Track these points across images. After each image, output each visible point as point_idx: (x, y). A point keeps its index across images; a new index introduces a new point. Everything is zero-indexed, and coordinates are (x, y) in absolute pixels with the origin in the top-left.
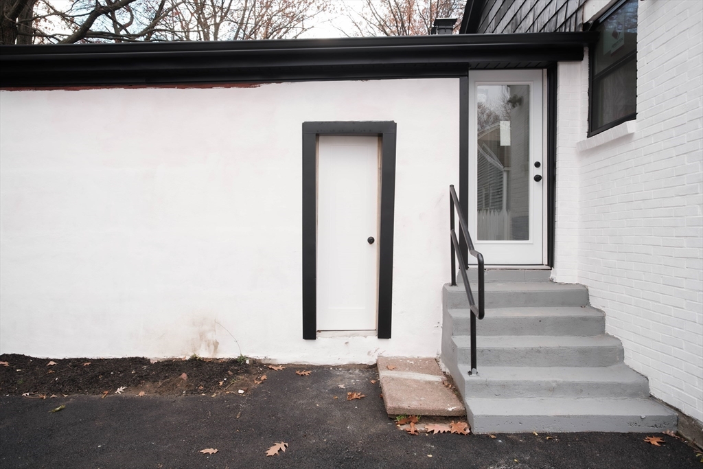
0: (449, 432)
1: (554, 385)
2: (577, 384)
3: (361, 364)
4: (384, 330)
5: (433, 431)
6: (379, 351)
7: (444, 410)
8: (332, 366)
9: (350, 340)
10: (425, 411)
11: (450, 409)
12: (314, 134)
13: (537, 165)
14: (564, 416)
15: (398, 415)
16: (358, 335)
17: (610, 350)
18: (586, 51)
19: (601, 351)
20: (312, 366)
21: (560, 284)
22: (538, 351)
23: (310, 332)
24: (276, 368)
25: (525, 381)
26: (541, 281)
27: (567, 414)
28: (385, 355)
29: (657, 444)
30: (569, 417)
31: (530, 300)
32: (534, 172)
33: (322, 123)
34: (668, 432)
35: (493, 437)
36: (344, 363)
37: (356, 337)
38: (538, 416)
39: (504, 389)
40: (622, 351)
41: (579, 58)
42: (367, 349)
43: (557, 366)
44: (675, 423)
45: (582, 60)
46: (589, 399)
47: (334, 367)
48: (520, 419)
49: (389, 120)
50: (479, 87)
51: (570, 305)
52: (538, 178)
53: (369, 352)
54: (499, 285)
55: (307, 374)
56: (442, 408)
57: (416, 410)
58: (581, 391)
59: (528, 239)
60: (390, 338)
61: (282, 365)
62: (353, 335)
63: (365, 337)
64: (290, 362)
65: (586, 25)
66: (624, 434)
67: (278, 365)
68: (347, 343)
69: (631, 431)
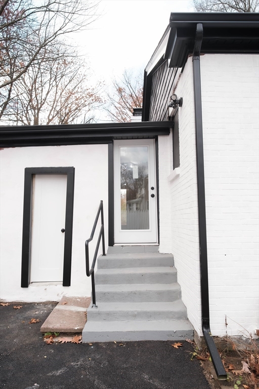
0: (70, 342)
1: (136, 313)
2: (148, 312)
3: (53, 302)
4: (67, 282)
5: (61, 342)
6: (64, 294)
7: (73, 329)
8: (36, 303)
9: (47, 287)
10: (62, 329)
11: (76, 328)
12: (31, 174)
13: (153, 188)
14: (132, 332)
15: (46, 332)
16: (52, 285)
17: (174, 292)
18: (171, 130)
19: (169, 292)
20: (26, 303)
21: (162, 254)
22: (135, 293)
23: (25, 283)
24: (4, 305)
25: (120, 311)
26: (153, 252)
27: (133, 330)
28: (67, 296)
29: (177, 347)
30: (134, 332)
31: (142, 263)
32: (151, 192)
33: (35, 168)
34: (187, 340)
35: (90, 344)
36: (44, 301)
37: (51, 286)
38: (118, 332)
39: (109, 316)
40: (180, 293)
41: (168, 134)
42: (57, 292)
43: (145, 301)
44: (192, 334)
45: (169, 135)
46: (155, 321)
47: (38, 304)
48: (108, 334)
49: (71, 166)
50: (121, 148)
51: (165, 266)
52: (153, 196)
53: (58, 294)
54: (130, 255)
55: (19, 308)
56: (71, 327)
57: (56, 329)
58: (151, 316)
59: (149, 229)
60: (70, 285)
61: (9, 303)
62: (50, 285)
63: (56, 285)
64: (13, 301)
65: (169, 117)
66: (164, 342)
67: (6, 303)
68: (46, 289)
69: (169, 340)
